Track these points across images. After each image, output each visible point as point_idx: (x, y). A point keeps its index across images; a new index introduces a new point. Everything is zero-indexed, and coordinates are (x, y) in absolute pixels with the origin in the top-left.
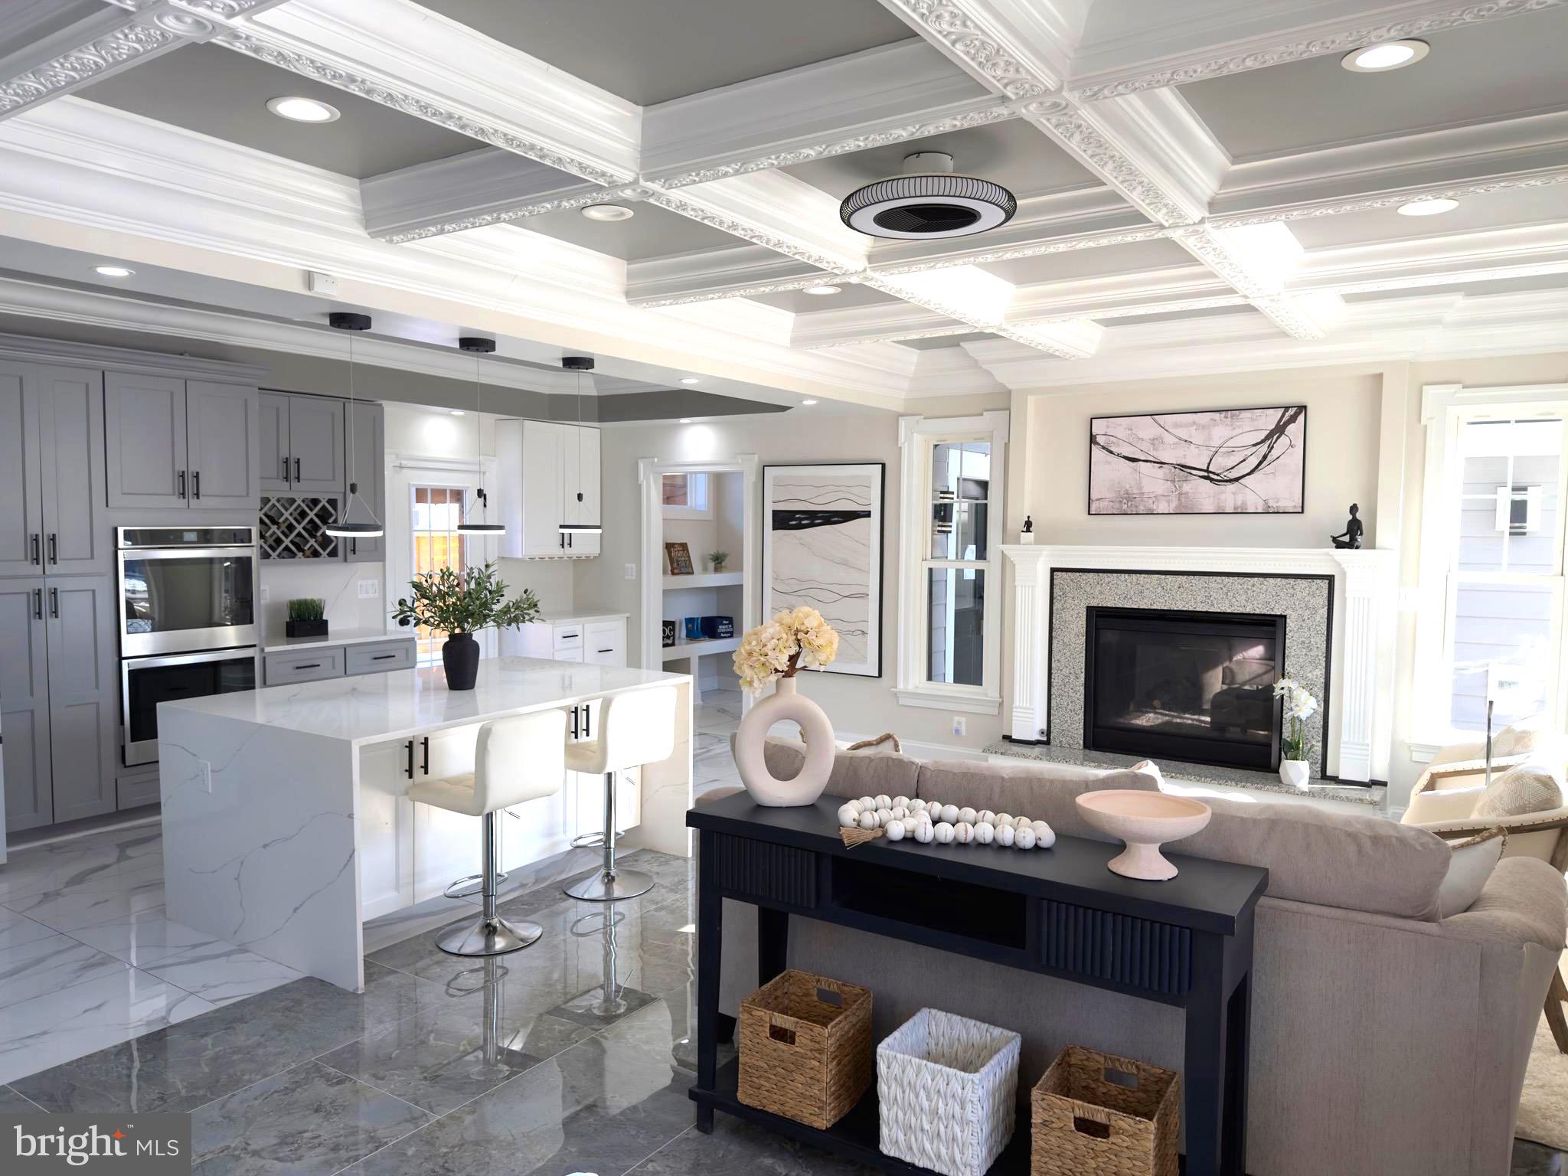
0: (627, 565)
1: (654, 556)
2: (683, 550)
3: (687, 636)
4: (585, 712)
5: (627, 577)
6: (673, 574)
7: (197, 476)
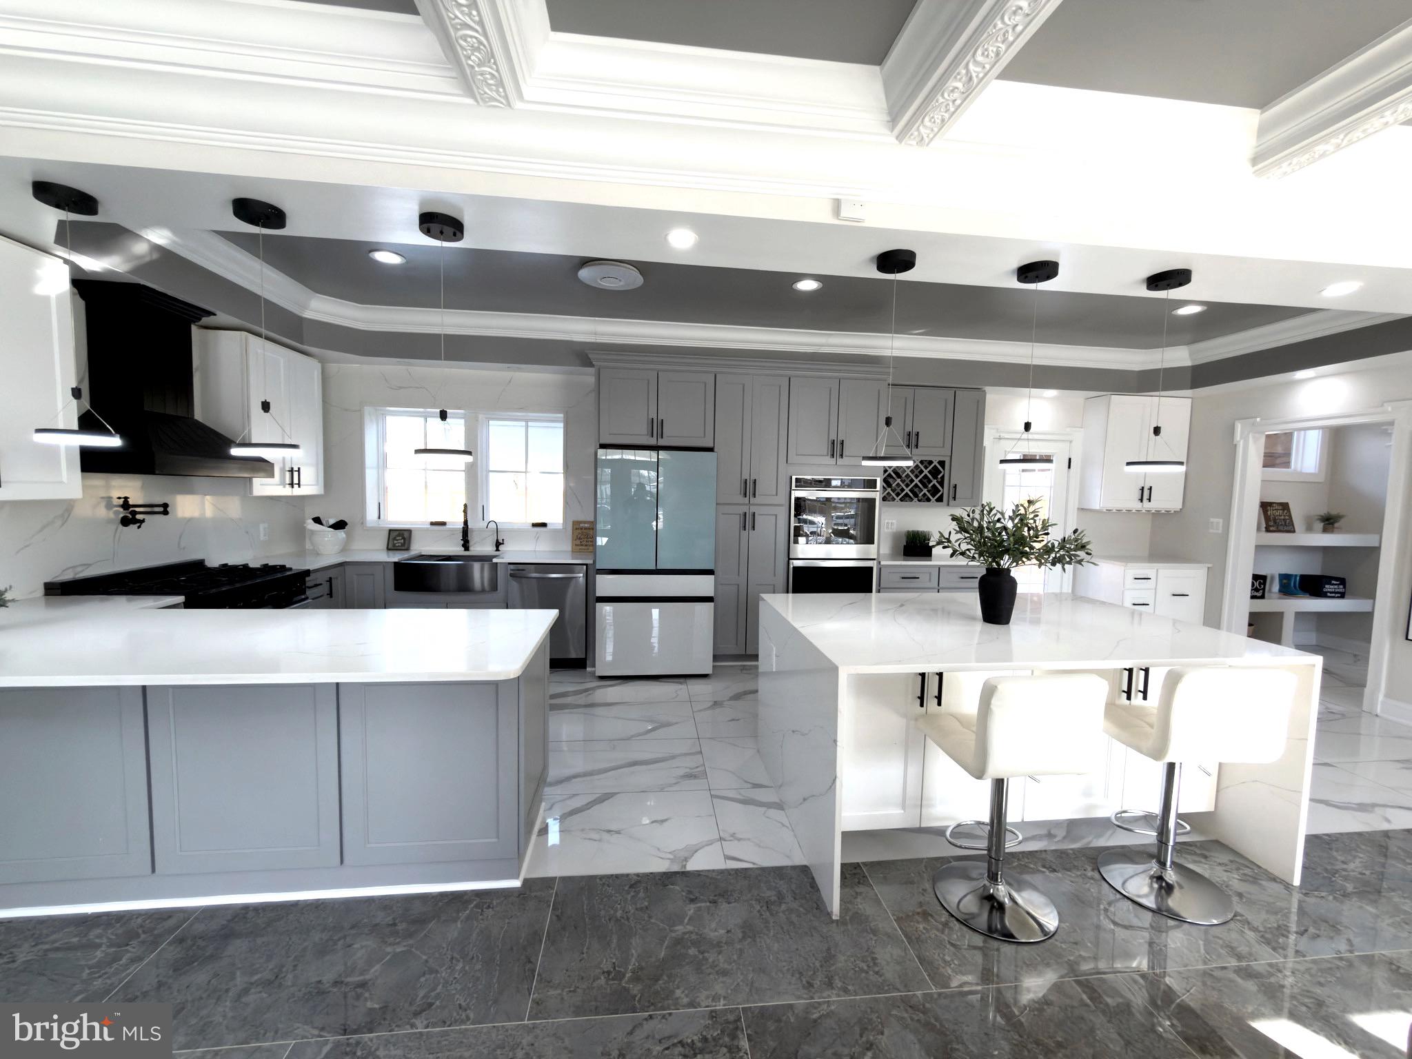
0: (1212, 520)
1: (1246, 515)
2: (1283, 510)
3: (1280, 591)
4: (1143, 673)
5: (1211, 531)
6: (1268, 530)
7: (842, 443)
